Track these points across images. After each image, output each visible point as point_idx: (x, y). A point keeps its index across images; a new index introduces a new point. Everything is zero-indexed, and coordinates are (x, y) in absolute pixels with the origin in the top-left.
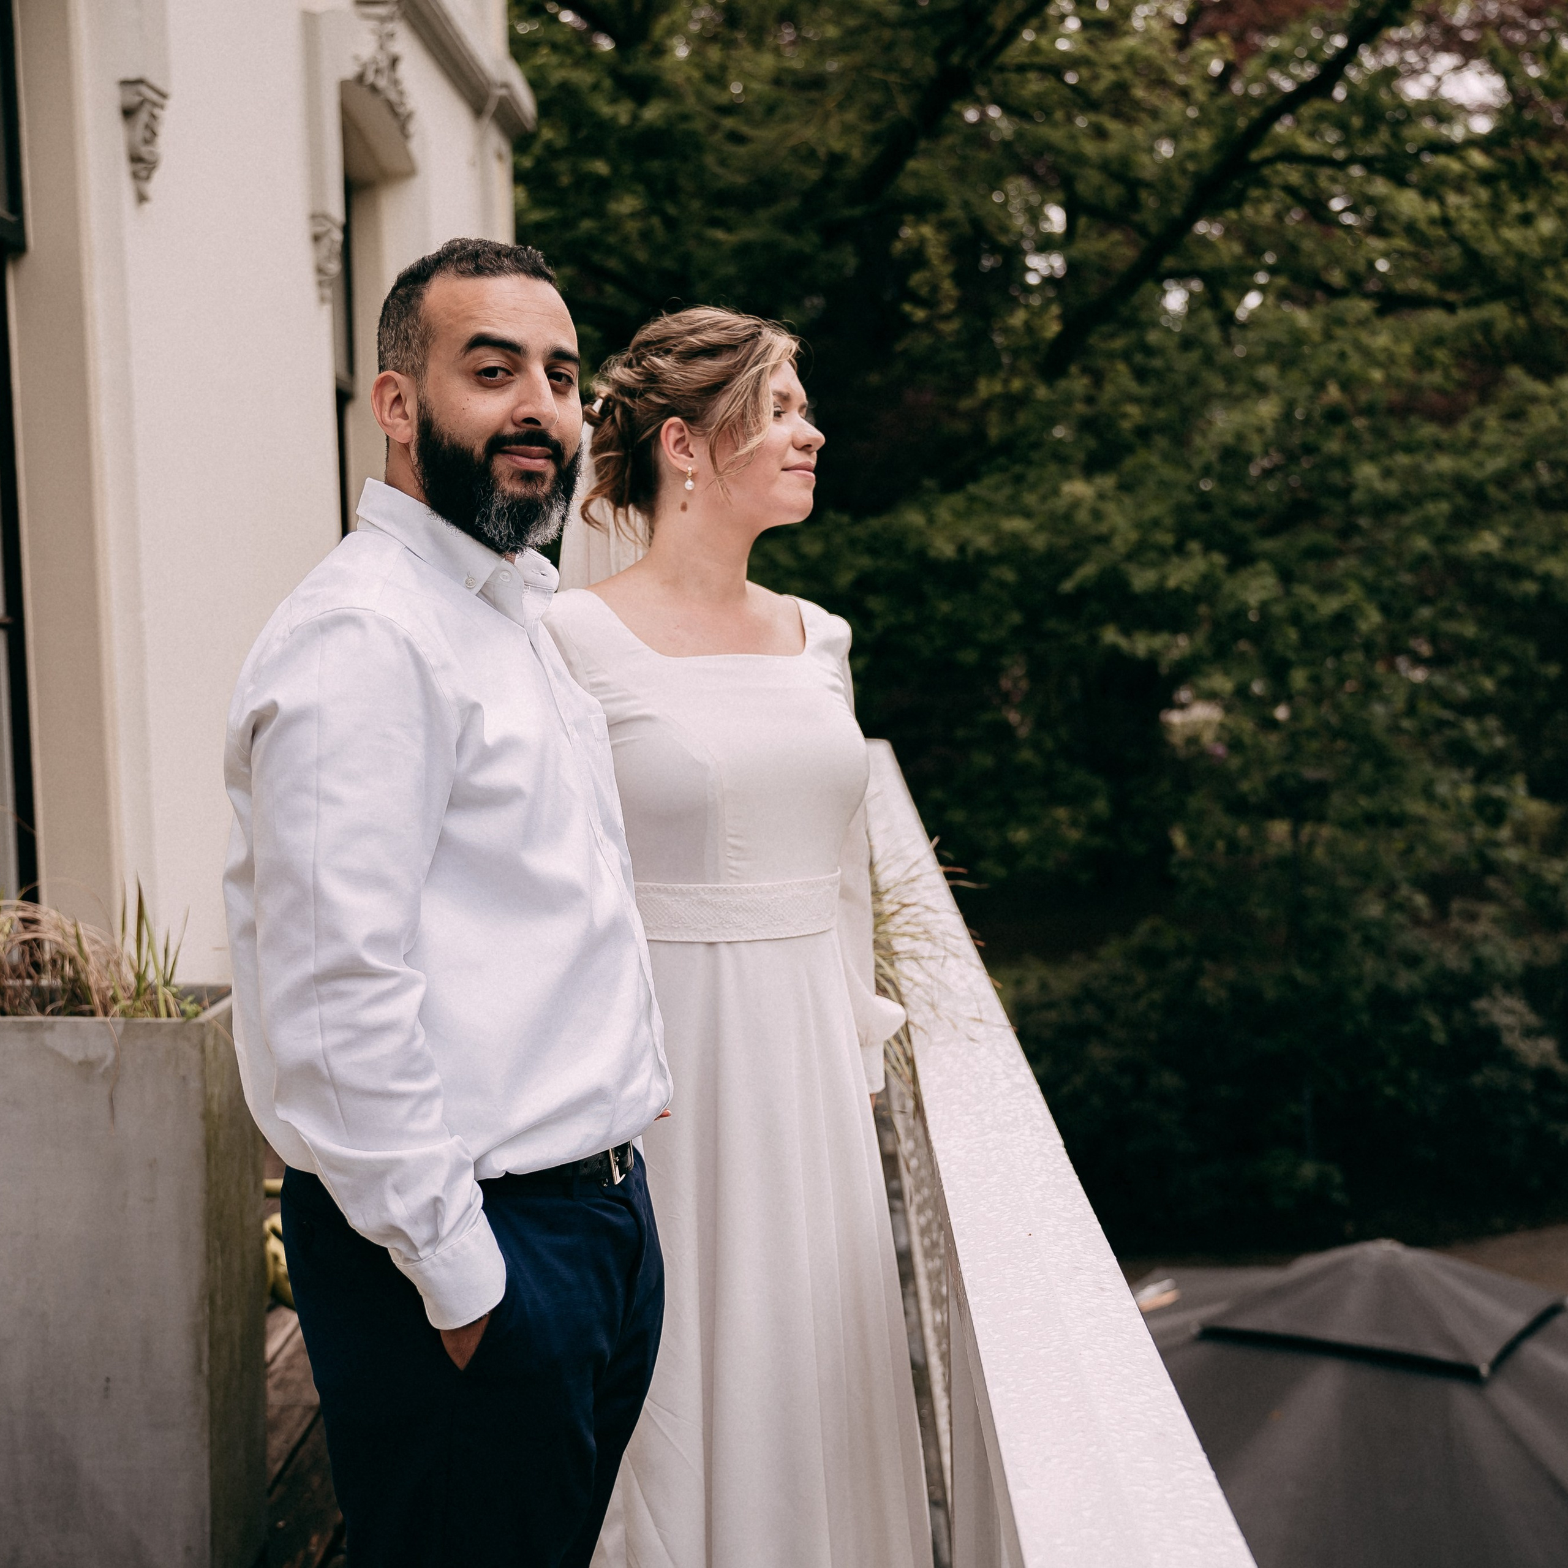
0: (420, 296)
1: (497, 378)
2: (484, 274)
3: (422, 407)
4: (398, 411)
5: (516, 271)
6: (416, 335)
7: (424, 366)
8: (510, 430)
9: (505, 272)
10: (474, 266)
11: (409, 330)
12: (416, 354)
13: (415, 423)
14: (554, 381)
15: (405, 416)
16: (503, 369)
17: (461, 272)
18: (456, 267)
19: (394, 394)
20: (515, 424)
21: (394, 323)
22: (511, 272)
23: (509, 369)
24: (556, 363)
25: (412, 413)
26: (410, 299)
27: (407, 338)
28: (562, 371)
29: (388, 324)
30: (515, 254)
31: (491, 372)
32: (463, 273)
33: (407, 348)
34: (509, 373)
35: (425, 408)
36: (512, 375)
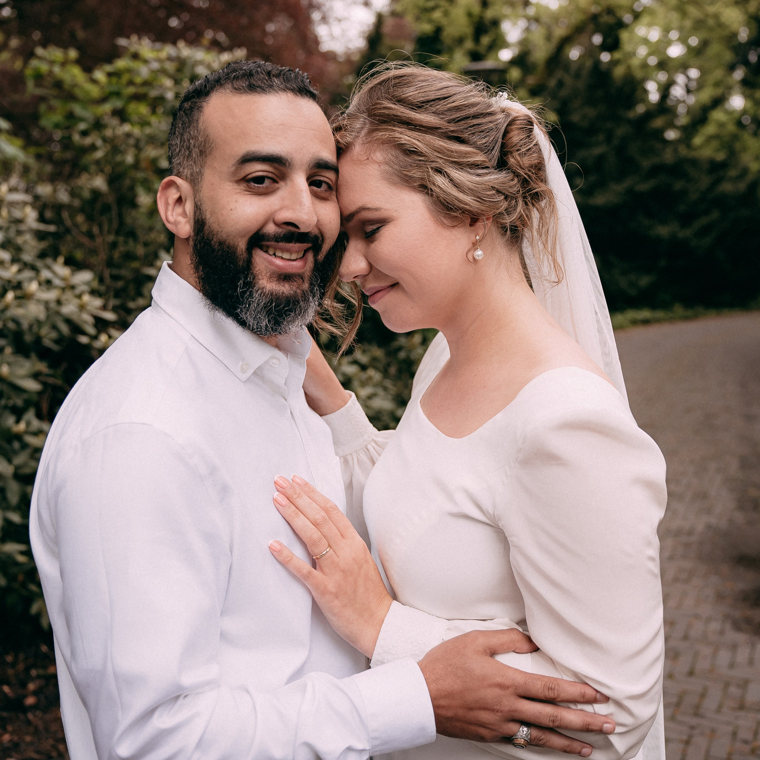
0: (200, 109)
1: (264, 185)
2: (256, 92)
3: (197, 208)
4: (179, 210)
5: (284, 90)
6: (197, 145)
7: (200, 173)
8: (271, 229)
9: (275, 90)
10: (247, 84)
11: (191, 141)
12: (195, 163)
13: (192, 221)
14: (315, 188)
15: (184, 214)
16: (269, 178)
17: (235, 89)
18: (232, 84)
19: (176, 196)
20: (277, 224)
21: (179, 132)
22: (279, 90)
23: (274, 177)
24: (317, 172)
25: (190, 213)
26: (192, 111)
27: (188, 148)
28: (322, 179)
29: (175, 133)
30: (284, 75)
31: (259, 180)
32: (238, 90)
33: (188, 157)
34: (275, 181)
35: (200, 209)
36: (277, 182)
